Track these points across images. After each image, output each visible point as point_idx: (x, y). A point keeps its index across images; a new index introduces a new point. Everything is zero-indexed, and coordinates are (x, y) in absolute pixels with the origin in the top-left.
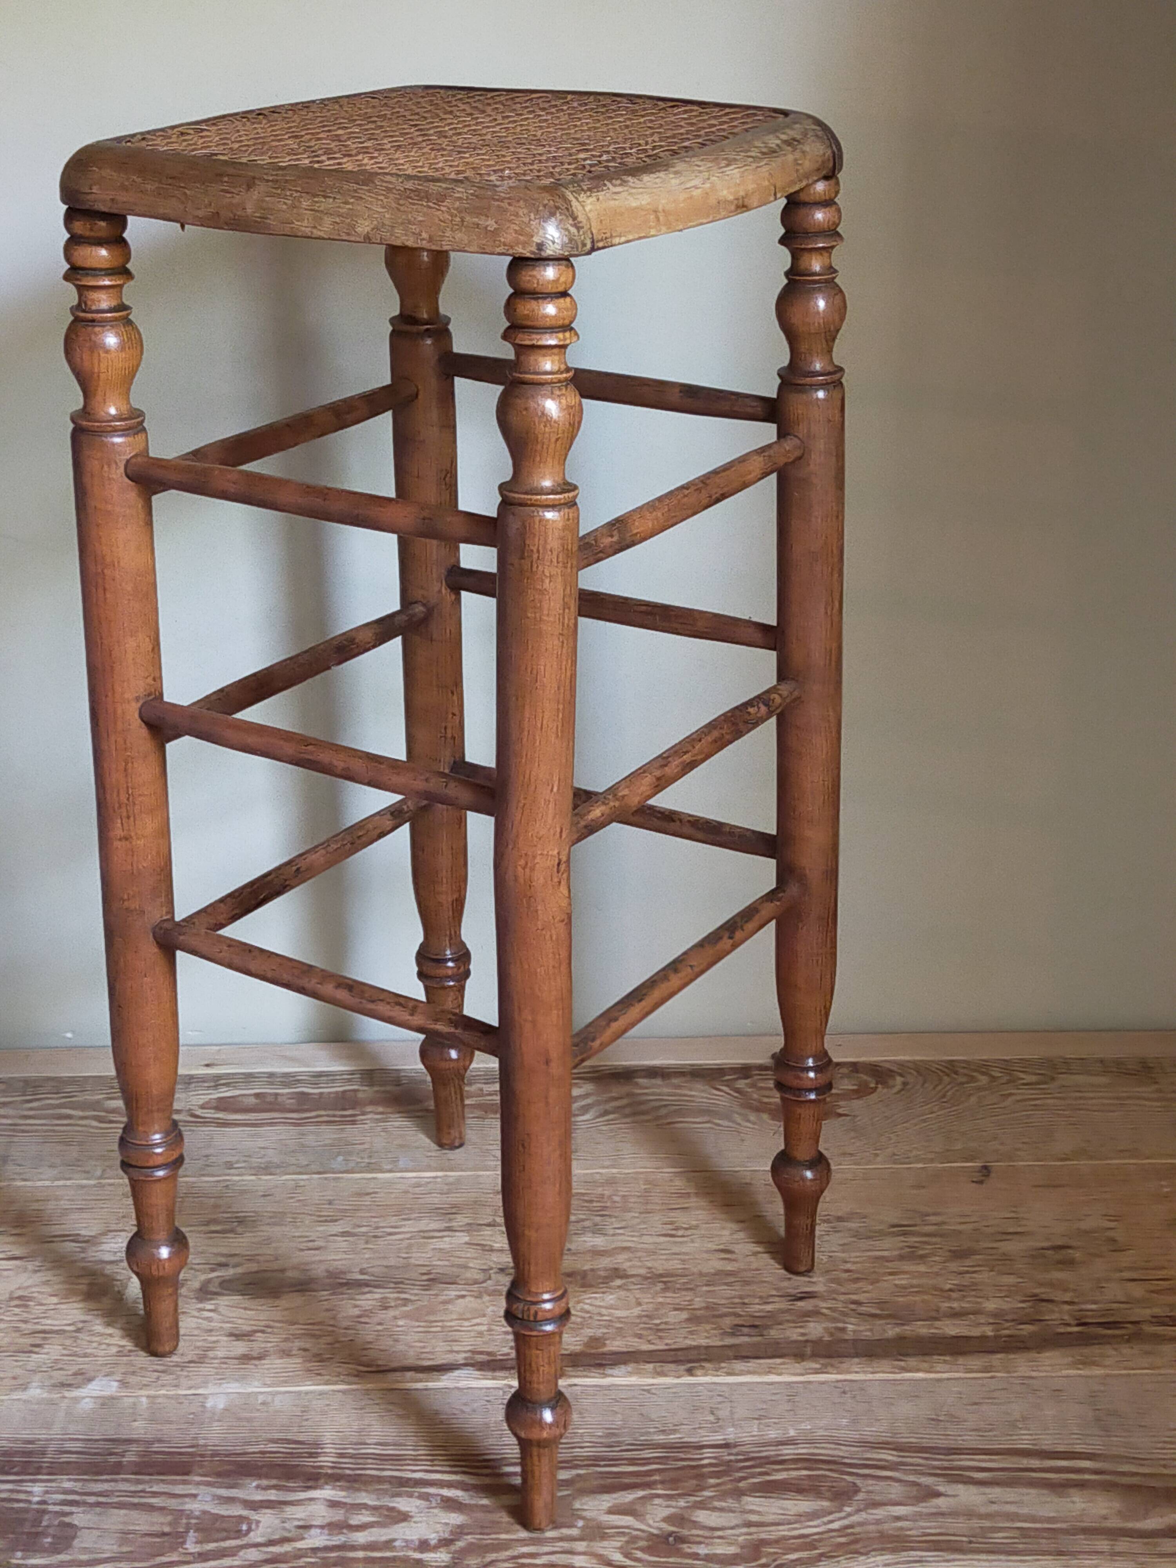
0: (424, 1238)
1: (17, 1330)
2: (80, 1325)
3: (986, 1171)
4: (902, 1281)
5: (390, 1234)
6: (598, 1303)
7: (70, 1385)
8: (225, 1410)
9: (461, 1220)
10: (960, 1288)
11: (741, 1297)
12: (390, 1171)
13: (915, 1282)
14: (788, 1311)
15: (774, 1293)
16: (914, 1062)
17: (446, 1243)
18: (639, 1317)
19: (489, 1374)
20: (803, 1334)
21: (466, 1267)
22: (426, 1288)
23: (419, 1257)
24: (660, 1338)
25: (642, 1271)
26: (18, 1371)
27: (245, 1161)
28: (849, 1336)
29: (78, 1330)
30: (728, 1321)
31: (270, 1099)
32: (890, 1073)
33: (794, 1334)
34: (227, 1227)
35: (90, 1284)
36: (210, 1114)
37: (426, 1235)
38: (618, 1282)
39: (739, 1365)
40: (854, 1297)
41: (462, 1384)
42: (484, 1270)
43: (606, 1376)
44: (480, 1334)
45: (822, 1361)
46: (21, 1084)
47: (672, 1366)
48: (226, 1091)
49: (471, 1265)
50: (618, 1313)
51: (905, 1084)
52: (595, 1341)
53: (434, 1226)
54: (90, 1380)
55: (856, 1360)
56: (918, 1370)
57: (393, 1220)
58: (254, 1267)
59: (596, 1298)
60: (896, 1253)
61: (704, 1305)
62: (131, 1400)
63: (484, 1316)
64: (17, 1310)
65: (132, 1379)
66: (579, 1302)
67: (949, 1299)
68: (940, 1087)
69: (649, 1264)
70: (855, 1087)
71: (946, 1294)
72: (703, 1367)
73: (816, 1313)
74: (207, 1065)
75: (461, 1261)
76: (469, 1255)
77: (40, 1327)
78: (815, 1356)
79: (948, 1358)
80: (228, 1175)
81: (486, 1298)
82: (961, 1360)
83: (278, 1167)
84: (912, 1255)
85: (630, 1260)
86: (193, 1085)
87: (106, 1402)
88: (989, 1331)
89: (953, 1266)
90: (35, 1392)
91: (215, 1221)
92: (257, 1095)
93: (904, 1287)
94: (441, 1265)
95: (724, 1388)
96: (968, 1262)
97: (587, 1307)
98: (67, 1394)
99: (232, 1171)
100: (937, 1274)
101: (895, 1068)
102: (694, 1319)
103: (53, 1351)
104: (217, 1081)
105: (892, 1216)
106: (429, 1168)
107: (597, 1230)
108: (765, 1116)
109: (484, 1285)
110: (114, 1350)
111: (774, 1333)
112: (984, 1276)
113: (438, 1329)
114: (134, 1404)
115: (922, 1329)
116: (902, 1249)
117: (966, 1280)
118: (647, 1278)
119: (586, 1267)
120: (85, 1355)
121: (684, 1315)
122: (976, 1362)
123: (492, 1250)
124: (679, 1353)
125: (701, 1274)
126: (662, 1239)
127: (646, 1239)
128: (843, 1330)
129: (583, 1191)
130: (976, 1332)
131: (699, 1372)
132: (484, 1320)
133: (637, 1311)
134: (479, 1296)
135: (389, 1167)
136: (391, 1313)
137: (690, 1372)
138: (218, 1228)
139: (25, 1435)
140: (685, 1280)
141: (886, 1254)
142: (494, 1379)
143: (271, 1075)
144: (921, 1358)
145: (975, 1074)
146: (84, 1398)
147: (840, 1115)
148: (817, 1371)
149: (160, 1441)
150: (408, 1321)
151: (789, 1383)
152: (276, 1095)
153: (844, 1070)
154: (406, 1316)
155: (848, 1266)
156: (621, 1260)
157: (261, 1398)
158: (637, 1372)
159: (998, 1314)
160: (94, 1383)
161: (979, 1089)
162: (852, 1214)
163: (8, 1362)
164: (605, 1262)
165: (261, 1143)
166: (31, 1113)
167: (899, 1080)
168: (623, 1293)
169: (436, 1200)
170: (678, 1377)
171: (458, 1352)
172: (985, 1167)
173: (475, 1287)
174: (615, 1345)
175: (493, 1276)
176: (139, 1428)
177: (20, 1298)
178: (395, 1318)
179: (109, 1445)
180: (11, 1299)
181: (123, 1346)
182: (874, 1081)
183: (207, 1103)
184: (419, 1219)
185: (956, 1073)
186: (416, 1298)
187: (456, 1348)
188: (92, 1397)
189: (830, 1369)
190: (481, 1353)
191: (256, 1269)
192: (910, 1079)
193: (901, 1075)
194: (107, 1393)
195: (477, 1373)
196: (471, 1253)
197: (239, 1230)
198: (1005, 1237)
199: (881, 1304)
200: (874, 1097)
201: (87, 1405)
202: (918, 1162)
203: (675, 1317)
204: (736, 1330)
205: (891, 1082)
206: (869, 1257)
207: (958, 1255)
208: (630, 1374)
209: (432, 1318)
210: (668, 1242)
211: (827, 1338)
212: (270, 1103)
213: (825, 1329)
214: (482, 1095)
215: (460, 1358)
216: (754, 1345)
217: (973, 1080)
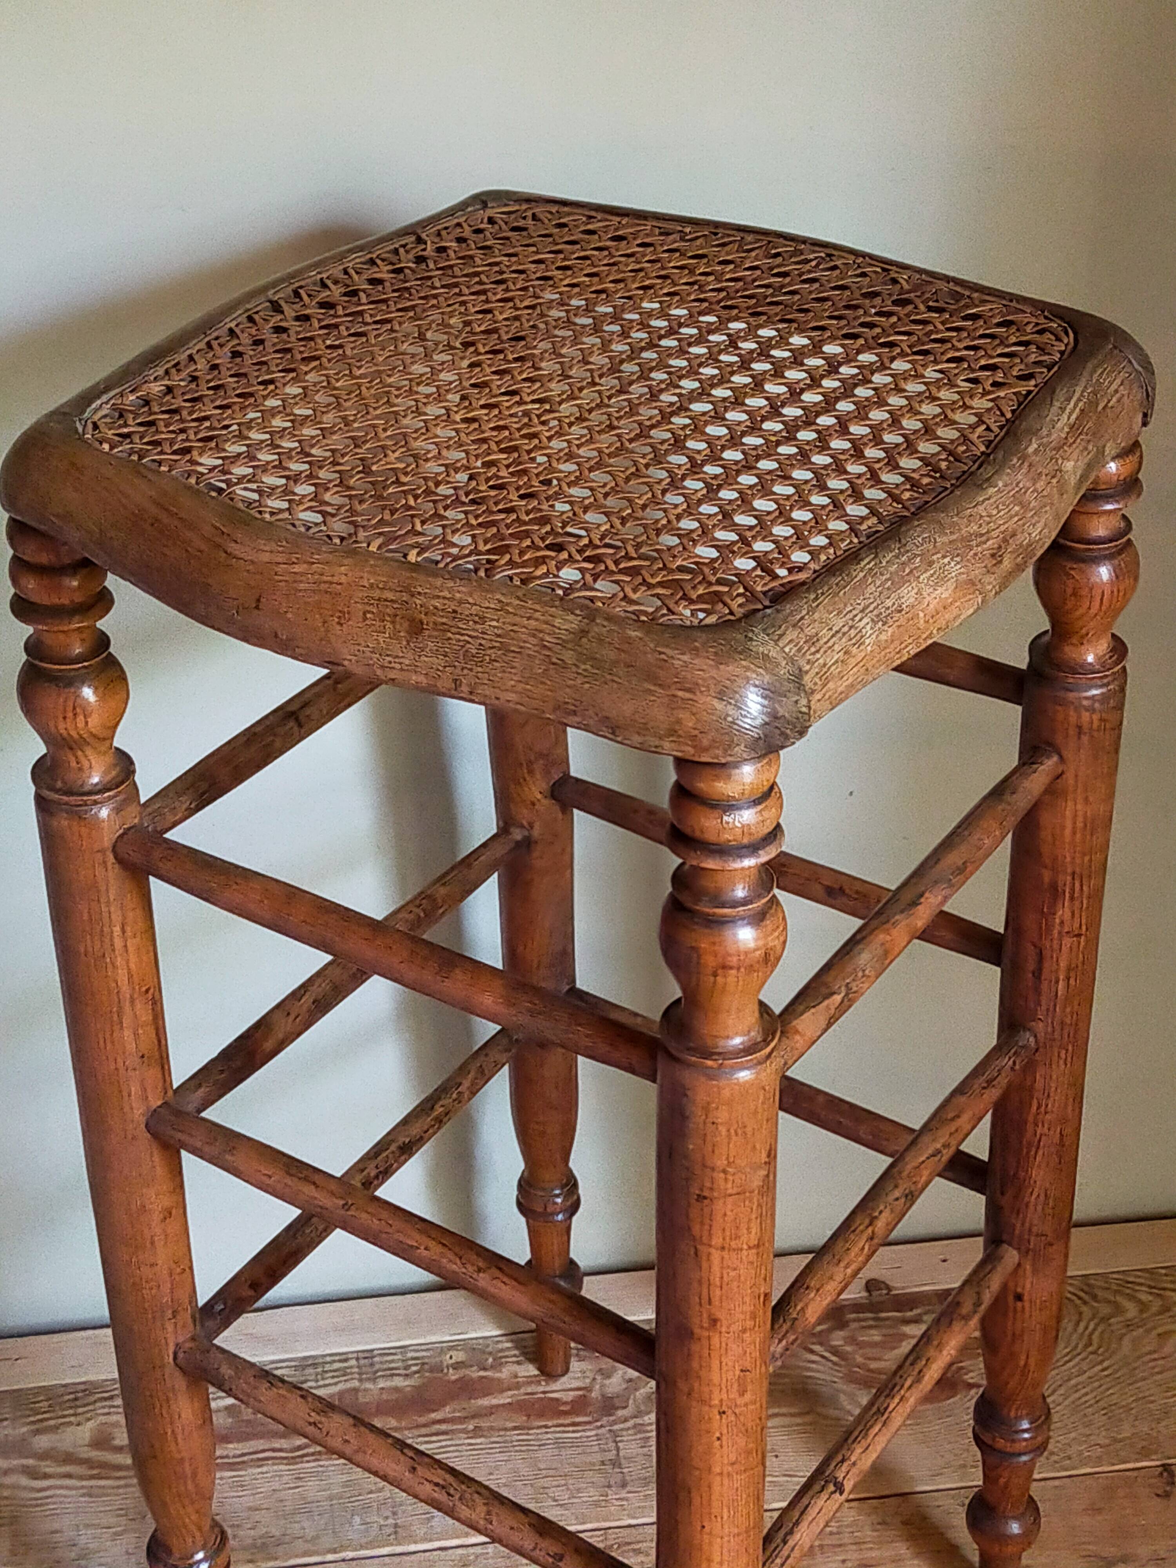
3: (1167, 1472)
31: (248, 1418)
68: (1082, 1325)
83: (279, 1542)
92: (229, 1410)
145: (1119, 1298)
161: (1129, 1325)
165: (248, 1499)
172: (1165, 1467)
185: (1095, 1297)
214: (518, 1386)
217: (1118, 1309)
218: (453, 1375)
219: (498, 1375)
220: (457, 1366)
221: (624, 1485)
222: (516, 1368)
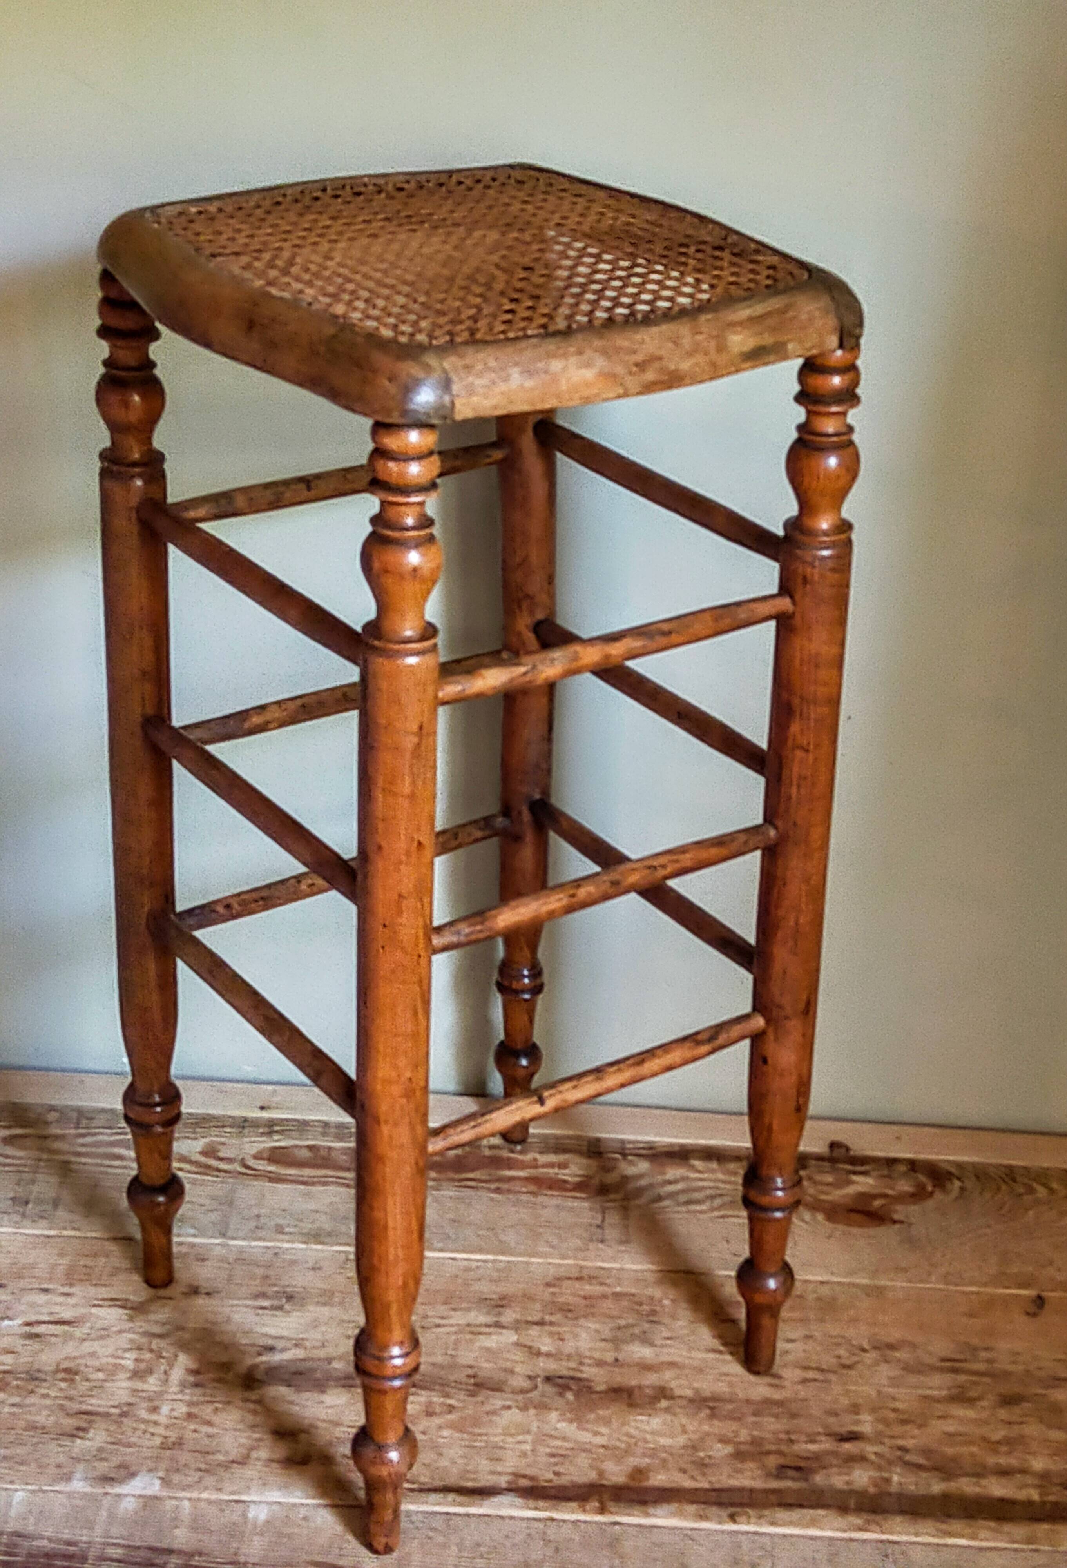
0: (472, 1333)
1: (62, 1407)
2: (125, 1409)
3: (1040, 1301)
4: (951, 1427)
5: (438, 1326)
6: (644, 1427)
7: (112, 1479)
8: (268, 1522)
9: (509, 1316)
10: (1008, 1441)
11: (788, 1433)
12: (441, 1250)
13: (962, 1429)
14: (834, 1453)
15: (820, 1430)
16: (974, 1165)
17: (493, 1341)
18: (684, 1447)
19: (531, 1503)
20: (848, 1483)
21: (512, 1372)
22: (472, 1394)
23: (467, 1356)
24: (704, 1474)
25: (689, 1393)
26: (62, 1459)
27: (296, 1226)
28: (894, 1489)
29: (124, 1414)
30: (772, 1461)
31: (323, 1153)
32: (949, 1175)
33: (838, 1481)
34: (276, 1303)
35: (136, 1360)
36: (262, 1165)
37: (473, 1330)
38: (664, 1403)
39: (782, 1514)
40: (901, 1442)
41: (504, 1512)
42: (529, 1377)
43: (647, 1515)
44: (524, 1454)
45: (865, 1516)
46: (75, 1115)
47: (714, 1510)
48: (280, 1140)
49: (518, 1369)
50: (663, 1441)
51: (962, 1189)
52: (639, 1473)
53: (483, 1319)
54: (133, 1475)
55: (898, 1519)
56: (962, 1536)
57: (442, 1309)
58: (299, 1353)
59: (642, 1421)
60: (944, 1393)
61: (749, 1438)
62: (174, 1502)
63: (528, 1432)
64: (63, 1385)
65: (176, 1478)
66: (623, 1424)
67: (996, 1452)
68: (998, 1197)
69: (696, 1385)
70: (912, 1190)
71: (993, 1446)
72: (746, 1514)
73: (862, 1459)
74: (262, 1108)
75: (508, 1365)
76: (517, 1358)
77: (84, 1407)
78: (859, 1509)
79: (992, 1524)
80: (278, 1241)
81: (532, 1412)
82: (1007, 1527)
83: (329, 1234)
84: (960, 1397)
85: (678, 1377)
86: (246, 1131)
87: (149, 1502)
88: (1035, 1496)
89: (1003, 1414)
90: (78, 1485)
91: (263, 1295)
92: (310, 1148)
93: (950, 1435)
94: (487, 1367)
95: (766, 1540)
96: (1017, 1410)
97: (632, 1431)
98: (110, 1490)
99: (281, 1237)
100: (986, 1422)
101: (953, 1170)
102: (739, 1456)
103: (97, 1437)
104: (271, 1127)
105: (941, 1347)
106: (480, 1251)
107: (645, 1340)
108: (820, 1217)
109: (529, 1395)
110: (158, 1441)
111: (819, 1479)
112: (1033, 1429)
113: (483, 1444)
114: (177, 1507)
115: (967, 1486)
116: (951, 1388)
117: (1016, 1430)
118: (691, 1401)
119: (634, 1383)
120: (129, 1445)
121: (729, 1449)
122: (1020, 1530)
123: (539, 1354)
124: (723, 1494)
125: (748, 1401)
126: (712, 1356)
127: (694, 1354)
128: (888, 1481)
130: (1021, 1495)
131: (743, 1519)
132: (529, 1438)
133: (682, 1440)
134: (524, 1408)
135: (440, 1245)
136: (436, 1421)
137: (733, 1518)
138: (266, 1303)
139: (66, 1535)
140: (730, 1407)
141: (935, 1393)
142: (536, 1509)
143: (326, 1124)
144: (965, 1521)
145: (1035, 1185)
146: (126, 1495)
147: (895, 1222)
148: (860, 1529)
149: (200, 1554)
150: (451, 1432)
151: (831, 1539)
152: (330, 1148)
153: (902, 1168)
154: (452, 1426)
155: (897, 1404)
156: (667, 1377)
157: (303, 1512)
158: (681, 1514)
159: (1045, 1476)
160: (138, 1478)
161: (1038, 1202)
162: (903, 1341)
163: (53, 1446)
164: (651, 1379)
165: (312, 1205)
166: (83, 1150)
167: (957, 1184)
168: (668, 1417)
169: (485, 1288)
170: (720, 1523)
171: (500, 1474)
172: (1040, 1297)
173: (520, 1397)
174: (659, 1479)
175: (540, 1385)
176: (181, 1538)
177: (67, 1370)
178: (440, 1428)
179: (149, 1554)
180: (57, 1371)
181: (166, 1437)
182: (932, 1184)
183: (260, 1152)
184: (469, 1310)
185: (1014, 1180)
186: (461, 1405)
187: (499, 1469)
188: (134, 1496)
189: (873, 1527)
190: (524, 1476)
191: (301, 1357)
192: (969, 1184)
193: (959, 1179)
194: (149, 1492)
195: (519, 1501)
196: (519, 1356)
197: (287, 1307)
198: (1057, 1382)
199: (927, 1452)
200: (930, 1203)
201: (129, 1505)
202: (971, 1284)
203: (721, 1451)
204: (781, 1471)
205: (948, 1186)
206: (917, 1395)
207: (1008, 1401)
208: (674, 1515)
209: (477, 1430)
210: (716, 1359)
211: (872, 1490)
212: (323, 1158)
213: (870, 1478)
214: (536, 1167)
215: (503, 1481)
216: (798, 1492)
217: (1031, 1190)
218: (487, 1152)
219: (520, 1157)
220: (492, 1147)
221: (602, 1241)
222: (538, 1156)
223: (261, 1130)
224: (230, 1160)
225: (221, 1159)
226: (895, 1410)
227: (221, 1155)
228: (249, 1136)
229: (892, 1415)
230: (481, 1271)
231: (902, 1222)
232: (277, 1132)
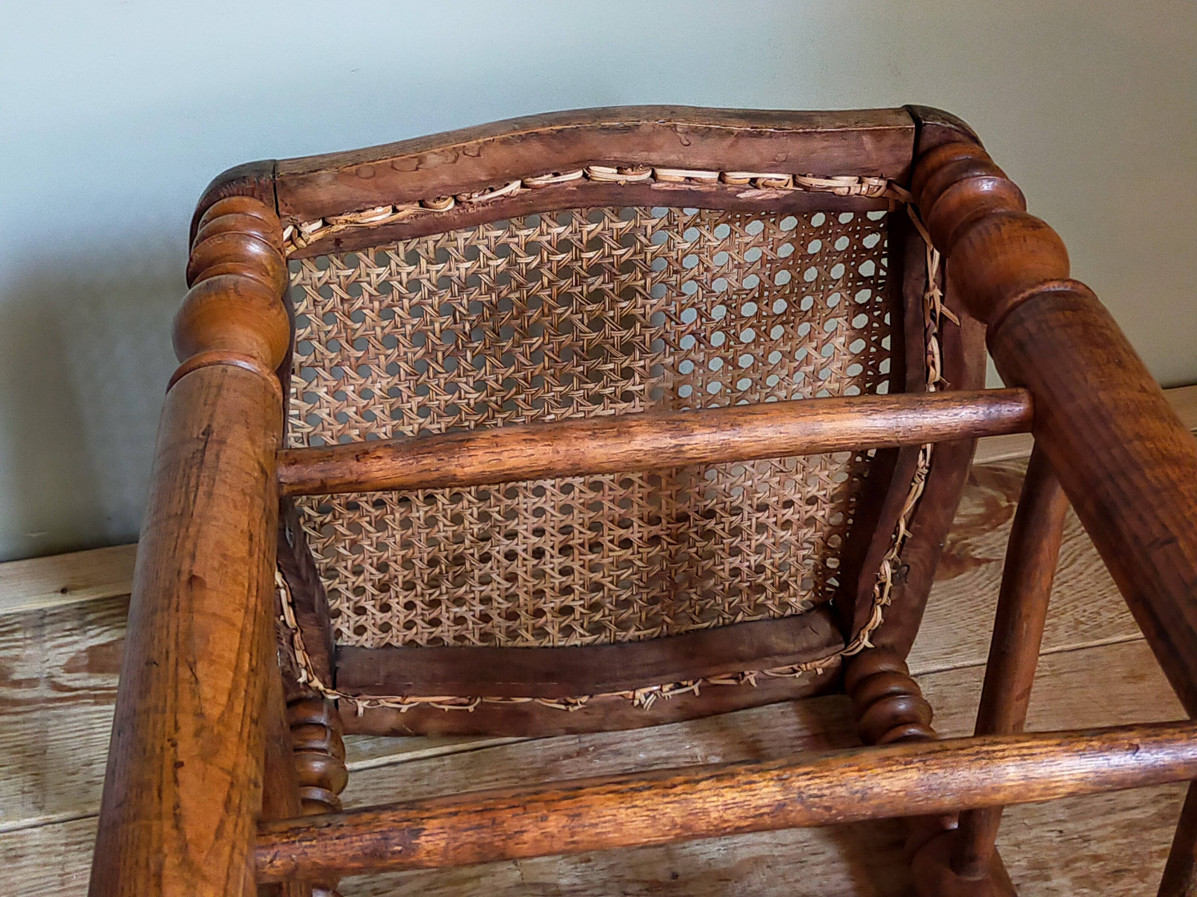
48: (98, 635)
60: (1152, 810)
70: (981, 510)
74: (64, 591)
86: (48, 629)
116: (1155, 801)
129: (665, 754)
141: (1136, 815)
147: (978, 562)
155: (1095, 848)
182: (1005, 498)
183: (73, 659)
206: (1116, 825)
223: (68, 626)
224: (31, 683)
225: (18, 684)
226: (1096, 858)
227: (16, 676)
228: (52, 639)
229: (1095, 868)
230: (439, 774)
231: (989, 561)
232: (91, 623)
